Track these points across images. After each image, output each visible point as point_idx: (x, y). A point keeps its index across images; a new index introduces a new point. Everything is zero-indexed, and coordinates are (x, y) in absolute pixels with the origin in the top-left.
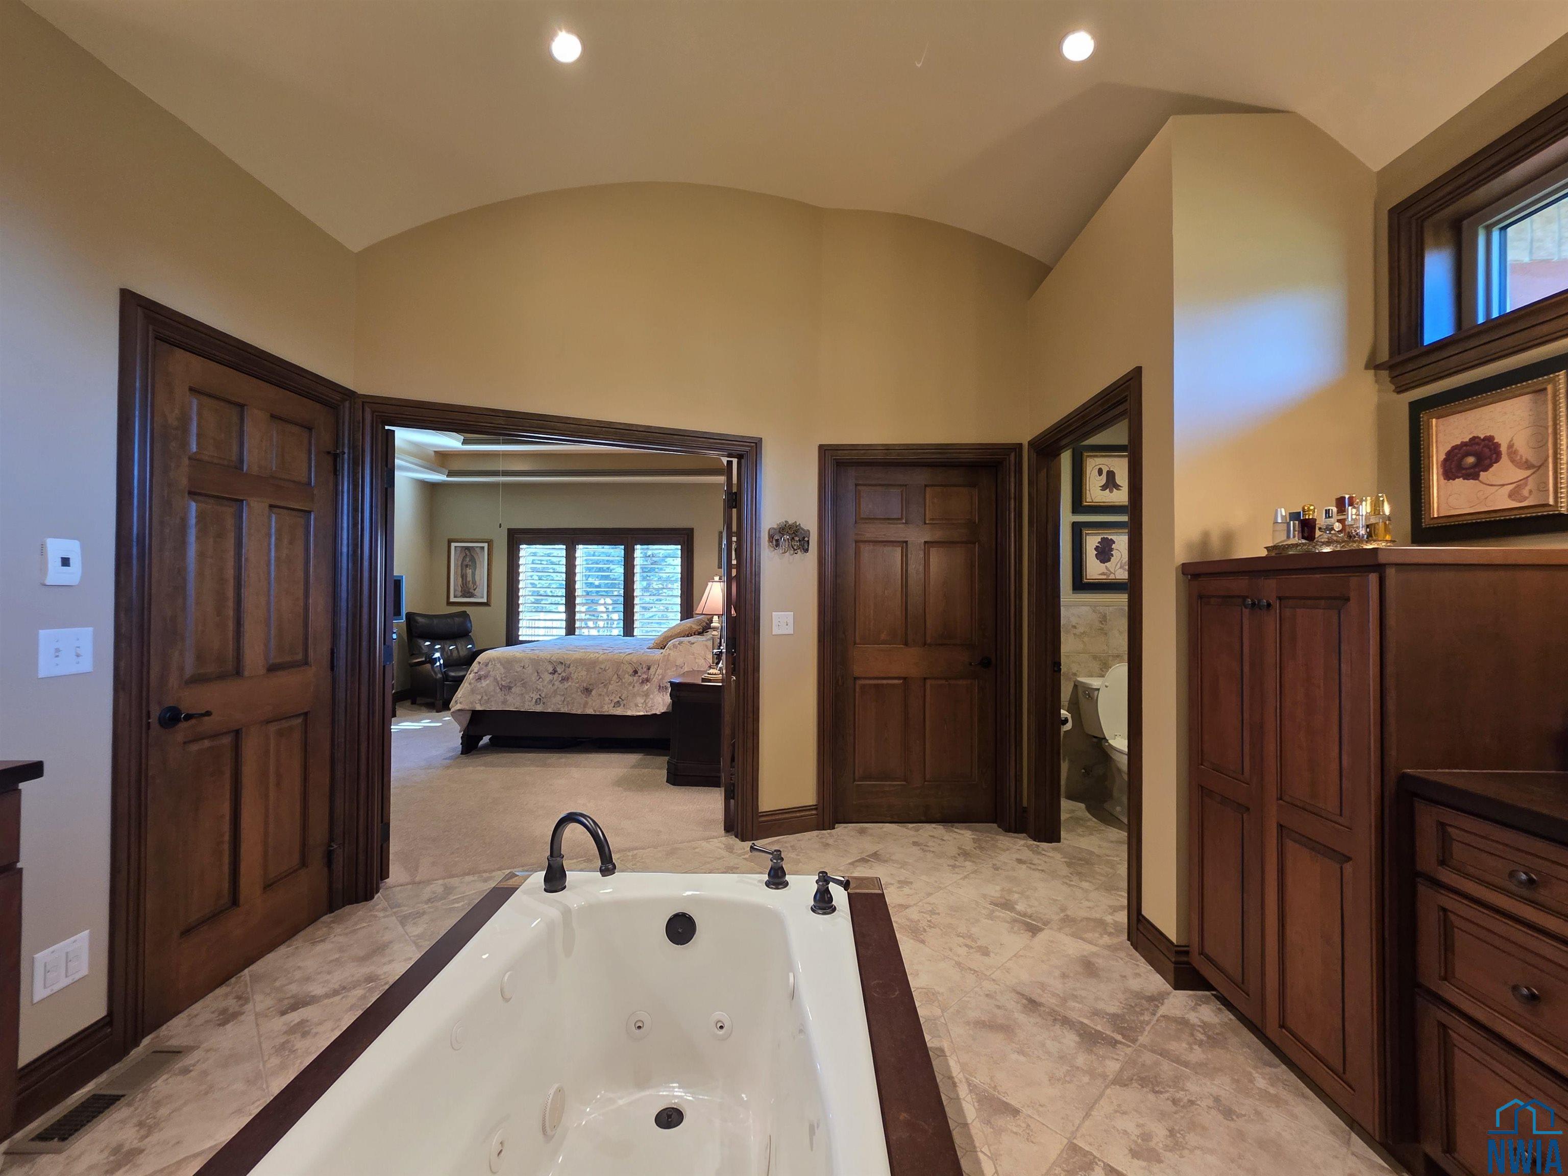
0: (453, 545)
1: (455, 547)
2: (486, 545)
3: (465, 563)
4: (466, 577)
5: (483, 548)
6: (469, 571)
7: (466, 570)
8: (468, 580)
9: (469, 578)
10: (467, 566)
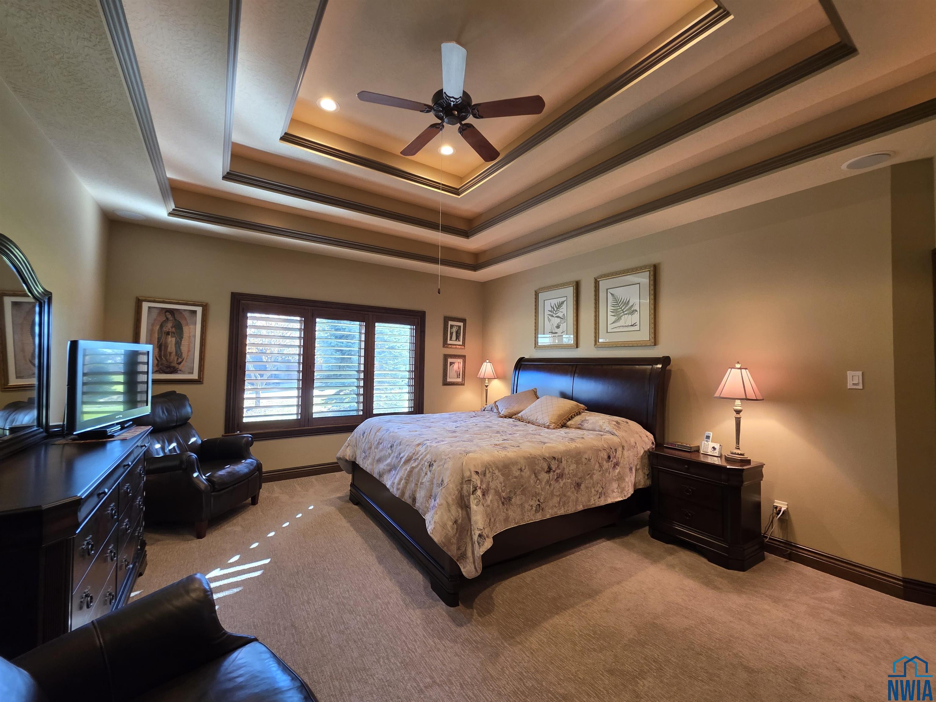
0: (145, 306)
1: (149, 308)
2: (199, 310)
3: (165, 329)
4: (166, 347)
5: (194, 312)
6: (171, 341)
7: (166, 338)
8: (169, 350)
9: (171, 348)
10: (168, 333)
